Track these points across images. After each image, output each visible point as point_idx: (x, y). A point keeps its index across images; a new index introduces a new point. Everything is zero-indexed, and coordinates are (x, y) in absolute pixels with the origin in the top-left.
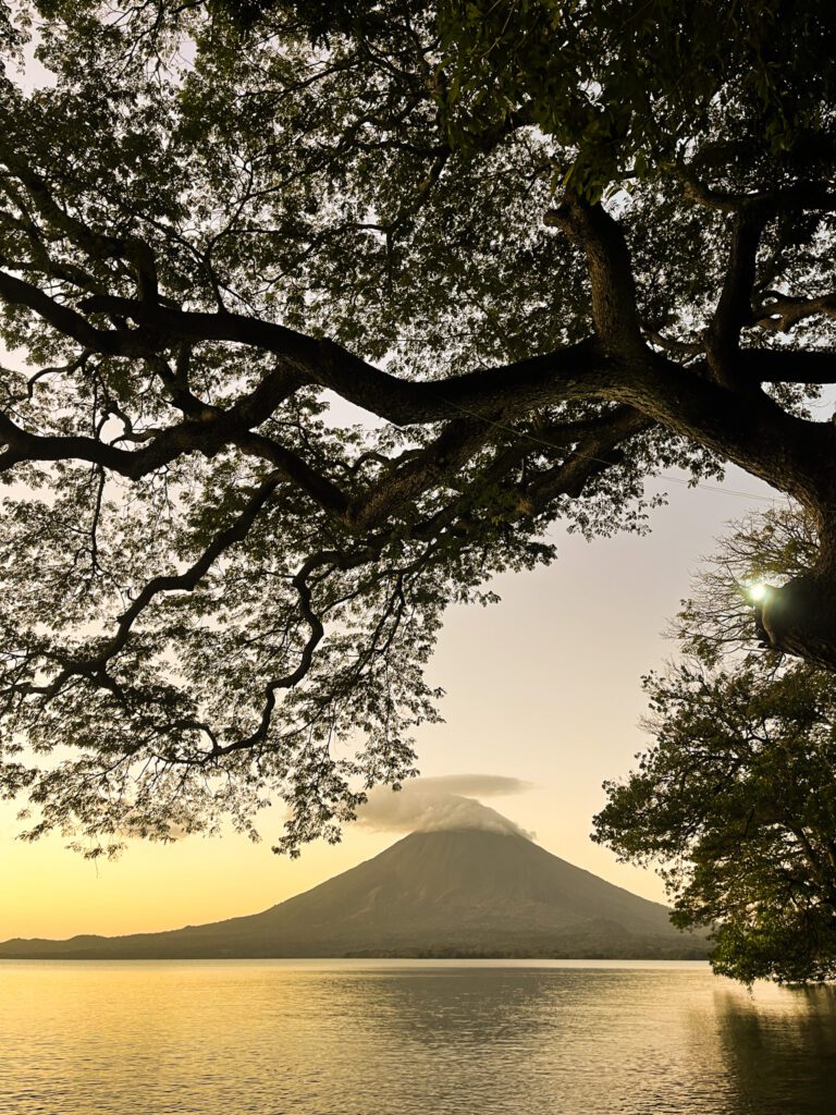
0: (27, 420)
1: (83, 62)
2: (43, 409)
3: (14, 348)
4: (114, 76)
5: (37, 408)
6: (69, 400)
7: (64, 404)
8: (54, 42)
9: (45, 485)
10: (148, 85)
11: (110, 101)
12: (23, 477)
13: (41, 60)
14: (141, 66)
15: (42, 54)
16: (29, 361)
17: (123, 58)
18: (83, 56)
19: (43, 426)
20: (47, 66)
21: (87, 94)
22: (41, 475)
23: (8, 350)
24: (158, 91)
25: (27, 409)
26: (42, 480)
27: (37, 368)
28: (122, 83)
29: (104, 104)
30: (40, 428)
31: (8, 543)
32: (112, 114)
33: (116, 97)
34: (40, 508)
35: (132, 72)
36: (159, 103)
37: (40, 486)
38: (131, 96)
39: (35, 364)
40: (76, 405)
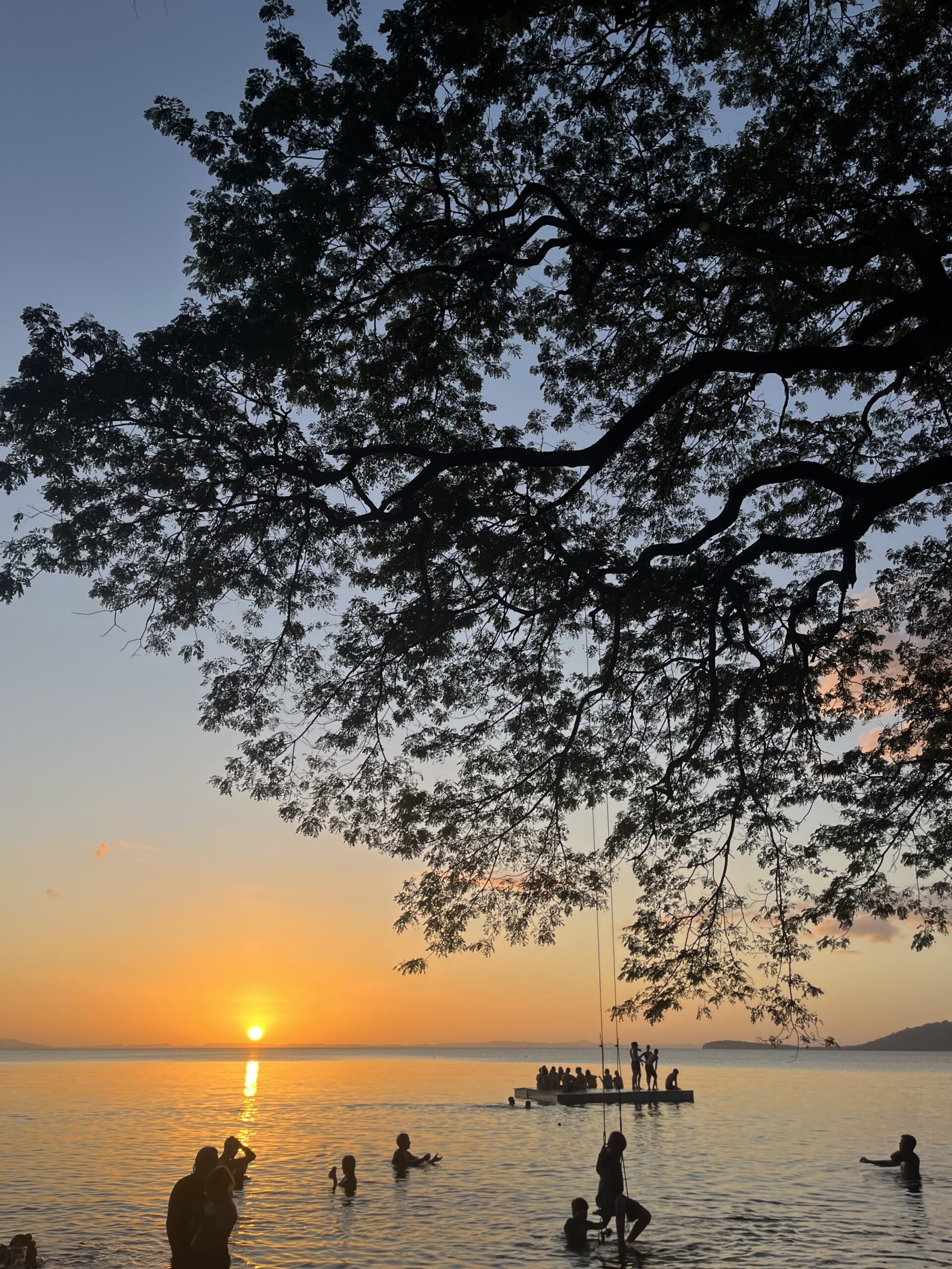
0: (880, 456)
1: (768, 71)
2: (891, 437)
3: (835, 392)
4: (804, 58)
5: (885, 439)
6: (910, 416)
7: (906, 424)
8: (732, 77)
9: (929, 515)
10: (842, 35)
11: (812, 85)
12: (901, 518)
13: (729, 104)
14: (826, 24)
15: (726, 98)
16: (857, 396)
17: (804, 33)
18: (766, 64)
19: (900, 455)
20: (737, 105)
21: (788, 96)
22: (921, 507)
23: (831, 397)
24: (856, 33)
25: (876, 445)
26: (923, 511)
27: (866, 397)
28: (816, 57)
29: (810, 92)
30: (897, 458)
31: (913, 596)
32: (821, 94)
33: (816, 77)
34: (931, 545)
35: (819, 37)
36: (863, 44)
37: (925, 519)
38: (831, 60)
39: (863, 394)
40: (920, 418)
